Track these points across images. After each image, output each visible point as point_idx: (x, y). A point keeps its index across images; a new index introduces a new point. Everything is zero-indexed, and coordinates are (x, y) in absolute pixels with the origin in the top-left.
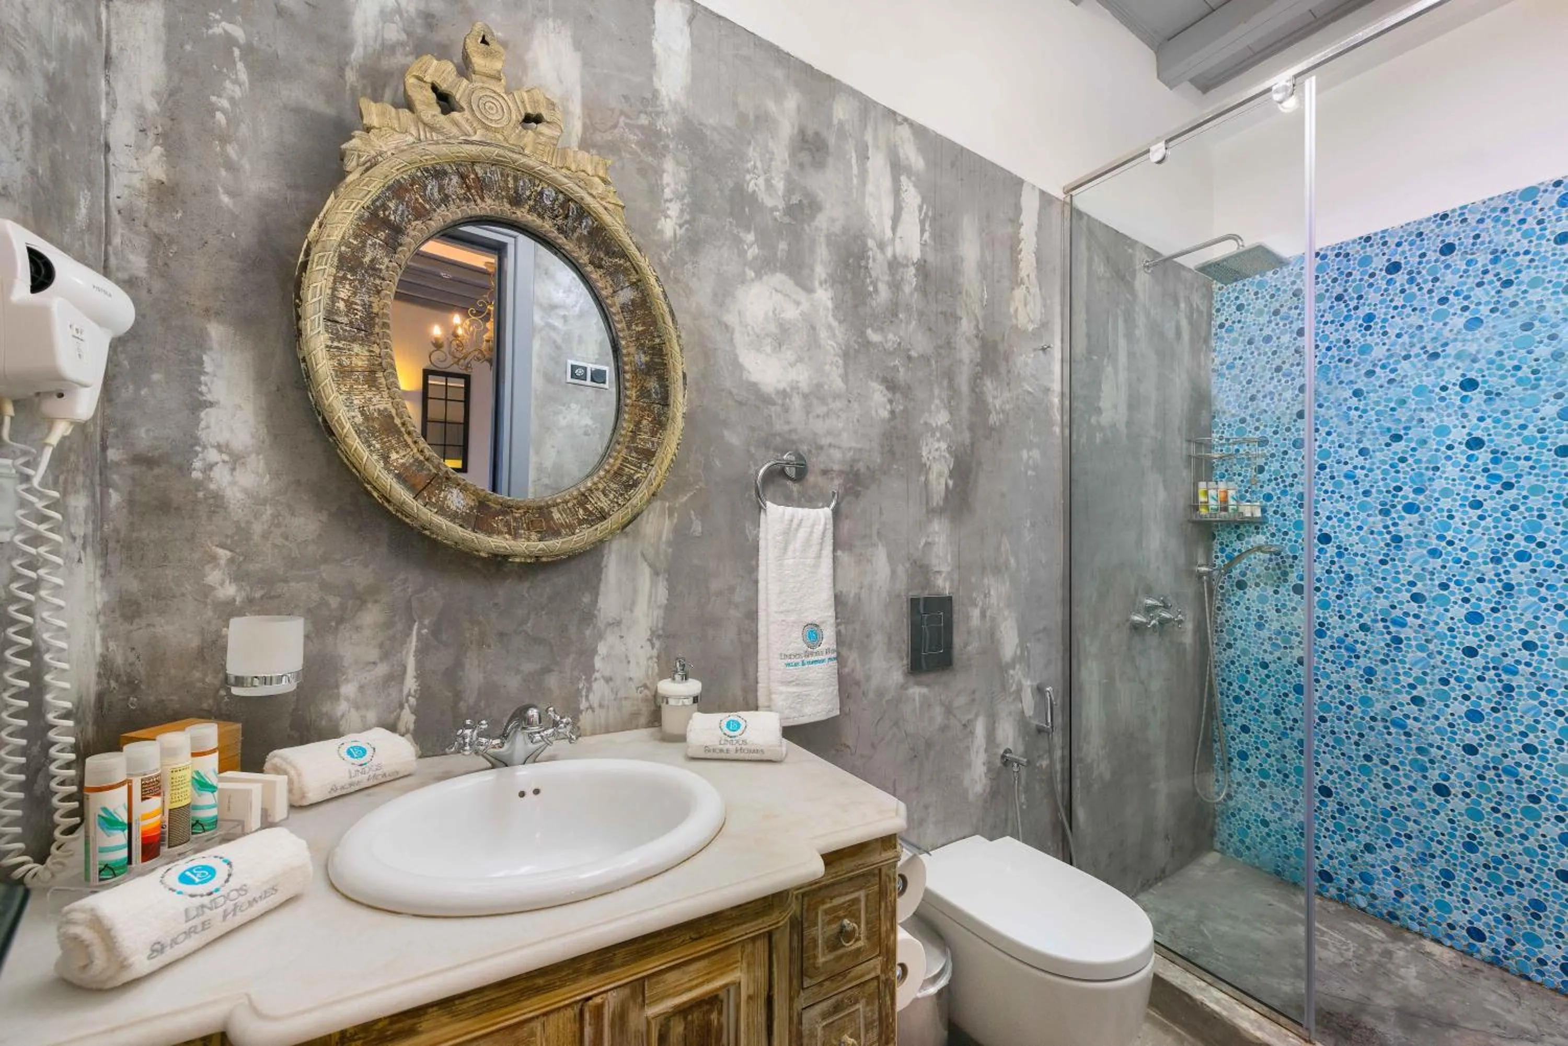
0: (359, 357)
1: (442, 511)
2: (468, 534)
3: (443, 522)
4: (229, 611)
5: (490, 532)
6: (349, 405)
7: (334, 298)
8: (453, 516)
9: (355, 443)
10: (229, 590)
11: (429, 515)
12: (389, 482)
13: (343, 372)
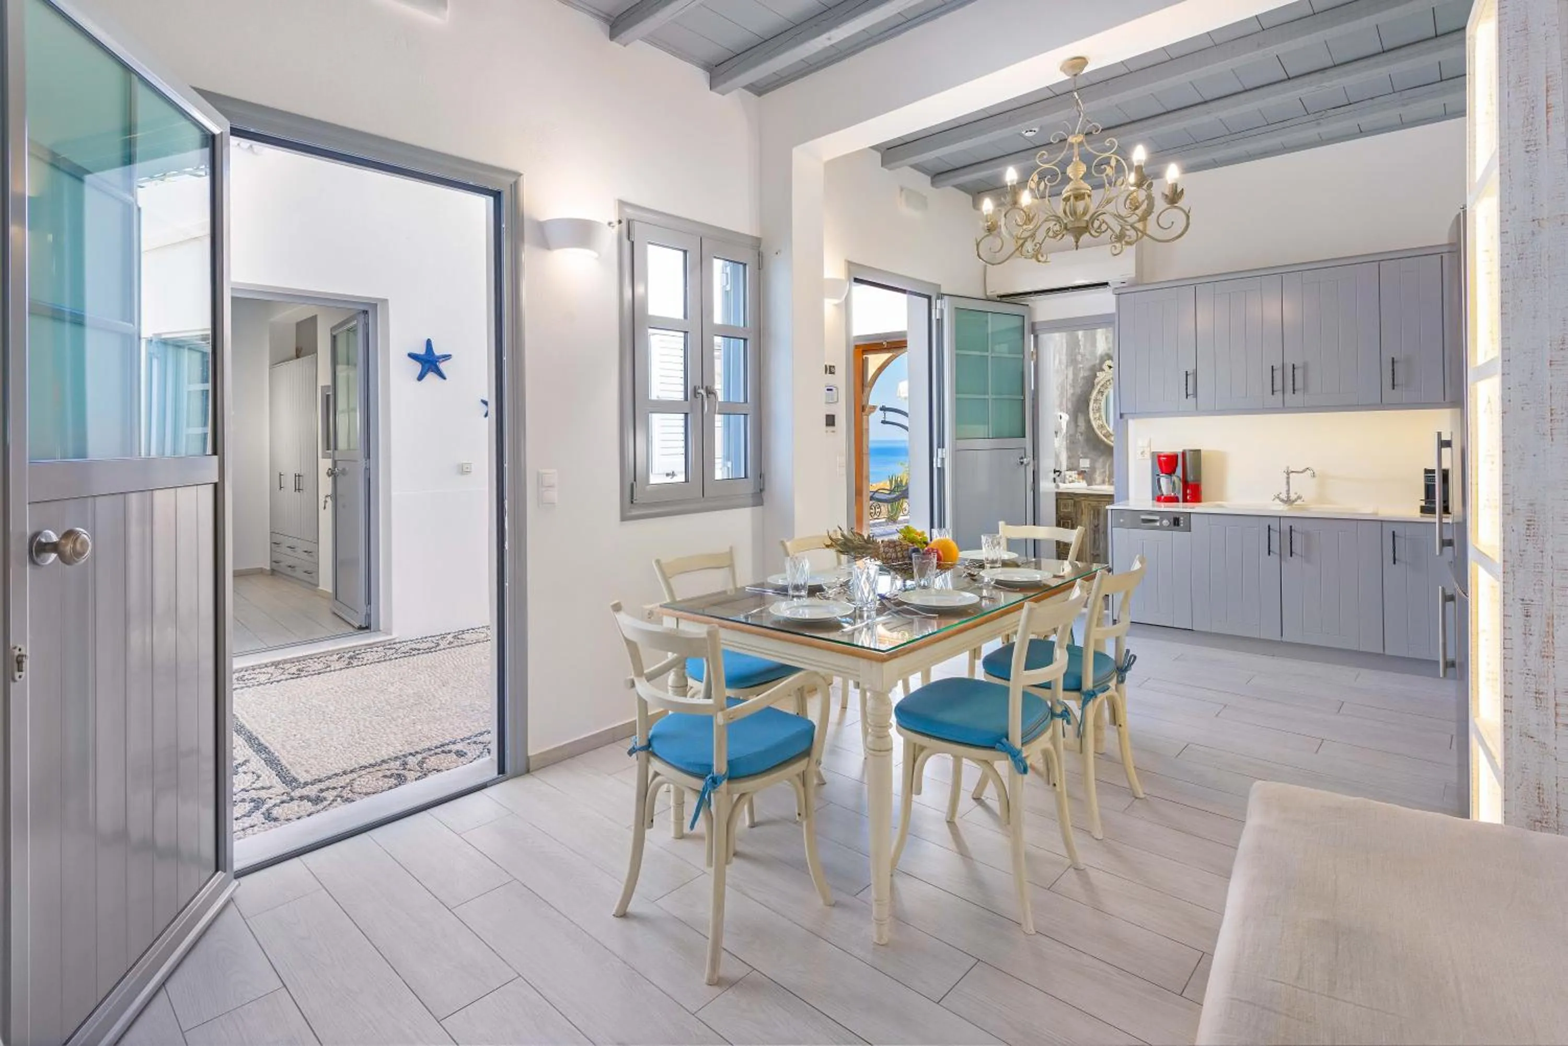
4: (1081, 458)
6: (1094, 418)
9: (1095, 427)
10: (1081, 455)
12: (1099, 434)
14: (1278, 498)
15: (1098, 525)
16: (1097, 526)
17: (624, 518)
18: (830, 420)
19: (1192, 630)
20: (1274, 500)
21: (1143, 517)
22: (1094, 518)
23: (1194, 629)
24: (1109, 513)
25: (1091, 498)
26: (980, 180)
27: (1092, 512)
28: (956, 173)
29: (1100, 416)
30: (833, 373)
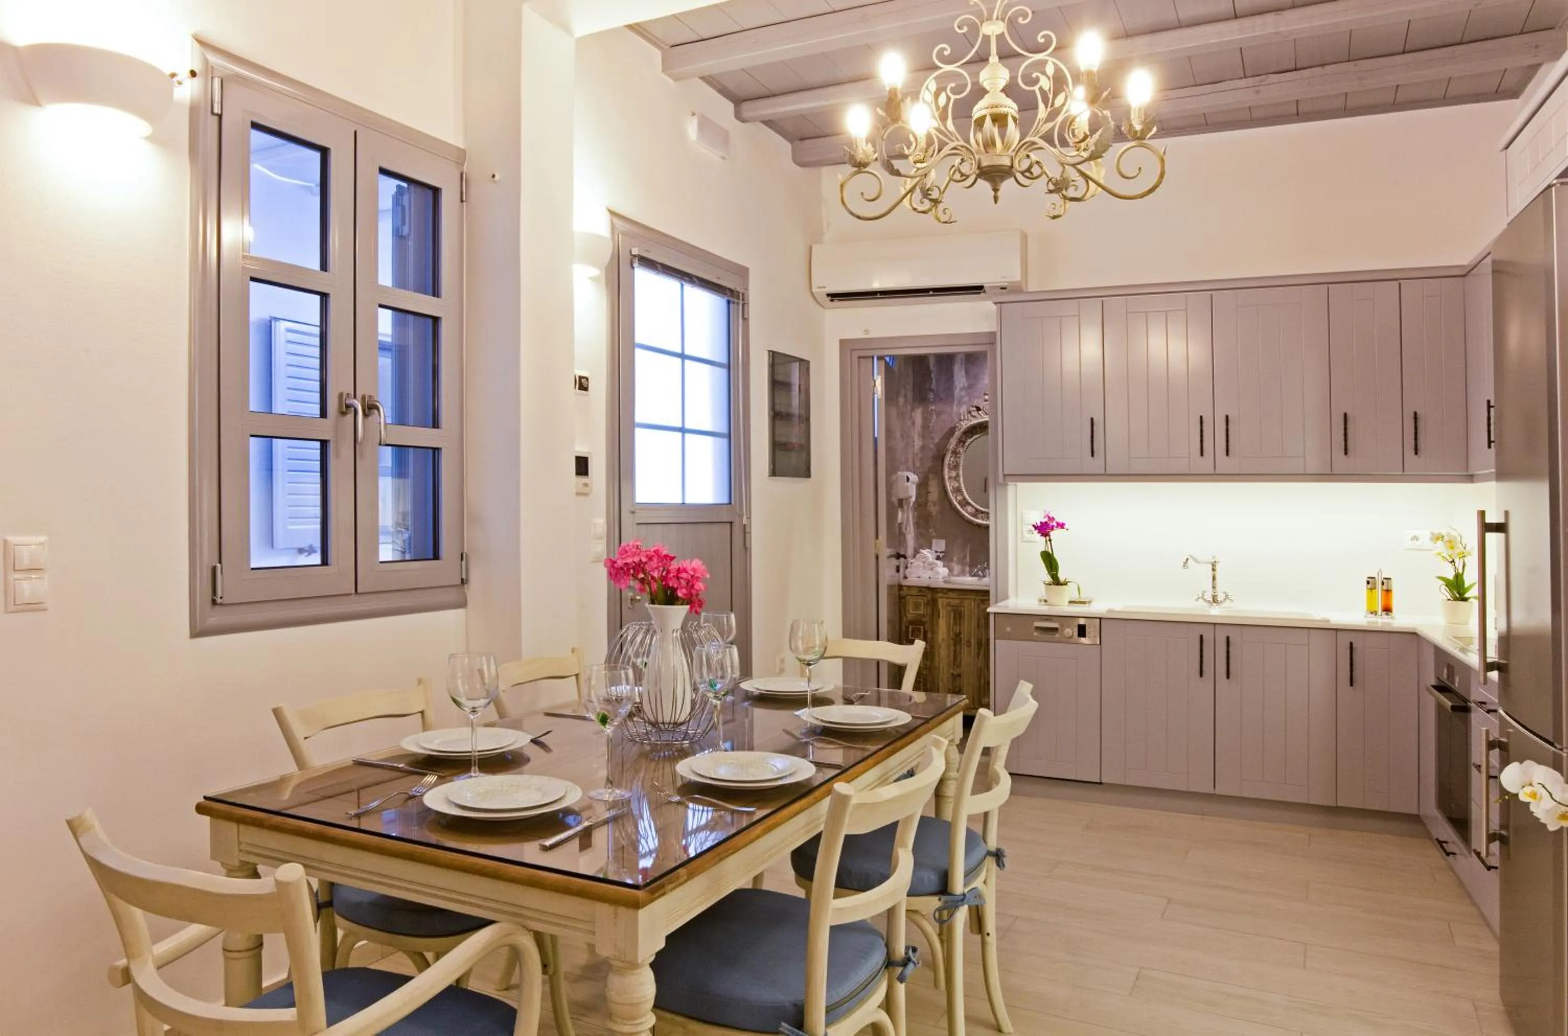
0: (954, 474)
1: (967, 512)
2: (972, 518)
3: (966, 514)
4: (933, 537)
5: (977, 518)
6: (950, 485)
7: (950, 461)
8: (969, 514)
9: (951, 494)
10: (934, 534)
11: (964, 512)
12: (956, 503)
13: (950, 478)
14: (1202, 598)
15: (960, 633)
16: (958, 635)
17: (196, 633)
18: (582, 466)
19: (1101, 783)
20: (1197, 600)
21: (1037, 624)
22: (955, 623)
23: (1104, 781)
24: (992, 618)
25: (951, 594)
26: (802, 116)
27: (952, 615)
28: (772, 100)
29: (958, 475)
30: (586, 389)
